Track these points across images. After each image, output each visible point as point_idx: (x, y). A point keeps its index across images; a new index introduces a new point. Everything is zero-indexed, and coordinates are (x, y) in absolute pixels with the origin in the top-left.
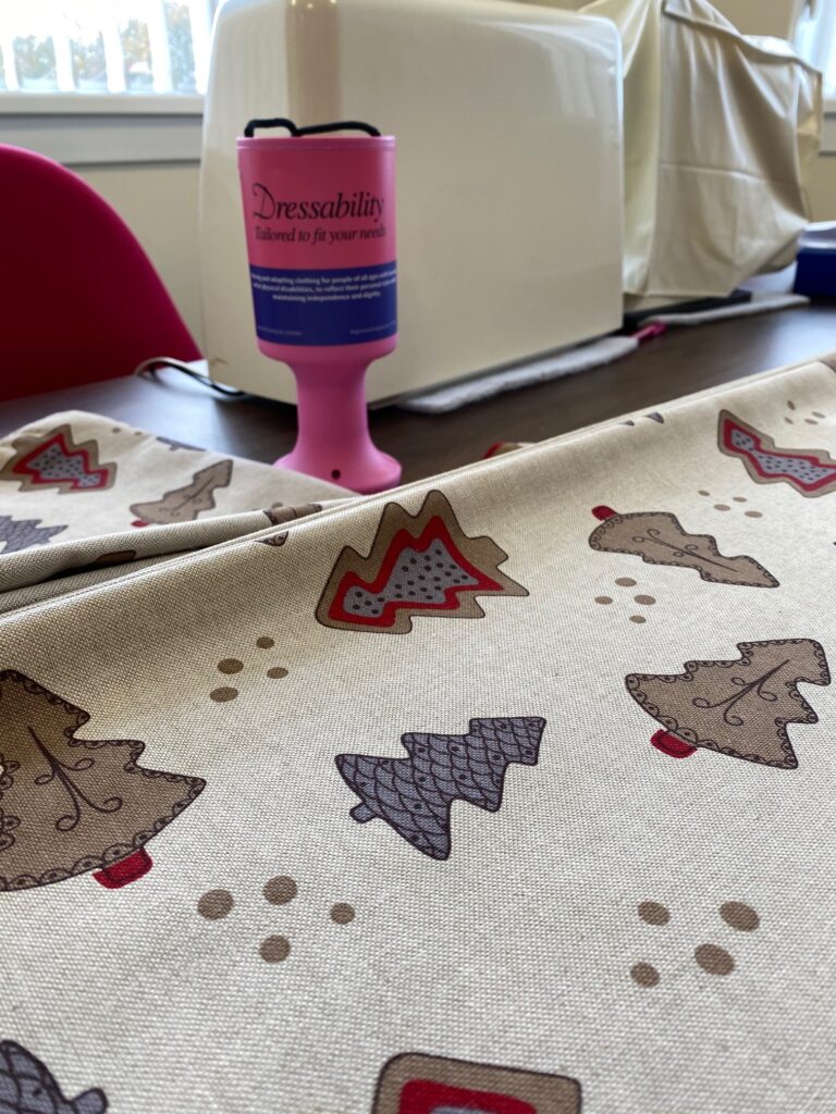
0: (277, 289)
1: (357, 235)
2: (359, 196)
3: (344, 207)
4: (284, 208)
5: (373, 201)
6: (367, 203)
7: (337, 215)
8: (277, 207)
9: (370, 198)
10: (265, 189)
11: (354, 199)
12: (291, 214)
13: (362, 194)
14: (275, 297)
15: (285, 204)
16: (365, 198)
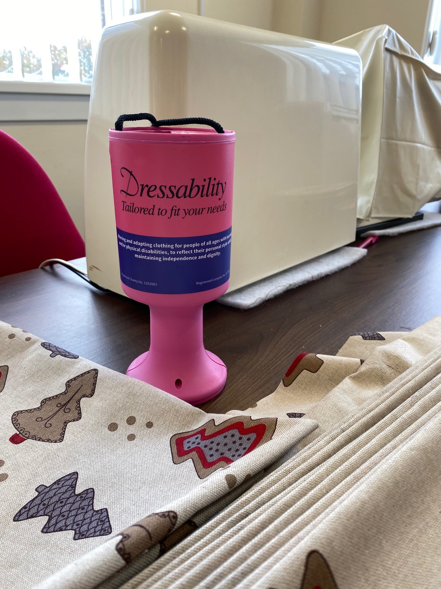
0: (139, 250)
1: (205, 211)
2: (208, 181)
3: (195, 190)
4: (146, 189)
5: (218, 184)
6: (214, 185)
7: (190, 196)
8: (140, 187)
9: (216, 182)
10: (131, 173)
11: (203, 183)
12: (151, 194)
13: (210, 179)
14: (136, 256)
15: (147, 186)
16: (212, 182)
